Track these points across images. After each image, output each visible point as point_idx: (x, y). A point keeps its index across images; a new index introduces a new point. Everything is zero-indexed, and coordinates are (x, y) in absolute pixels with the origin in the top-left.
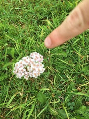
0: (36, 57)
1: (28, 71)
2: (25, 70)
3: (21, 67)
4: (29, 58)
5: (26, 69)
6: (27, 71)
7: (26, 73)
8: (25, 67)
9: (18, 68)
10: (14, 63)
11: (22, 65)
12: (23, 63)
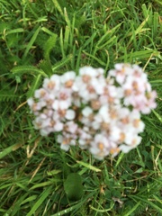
0: (134, 84)
1: (81, 125)
2: (70, 115)
3: (63, 98)
4: (102, 79)
5: (78, 112)
6: (77, 120)
7: (73, 128)
8: (78, 104)
9: (52, 96)
10: (42, 72)
11: (68, 92)
12: (75, 88)
